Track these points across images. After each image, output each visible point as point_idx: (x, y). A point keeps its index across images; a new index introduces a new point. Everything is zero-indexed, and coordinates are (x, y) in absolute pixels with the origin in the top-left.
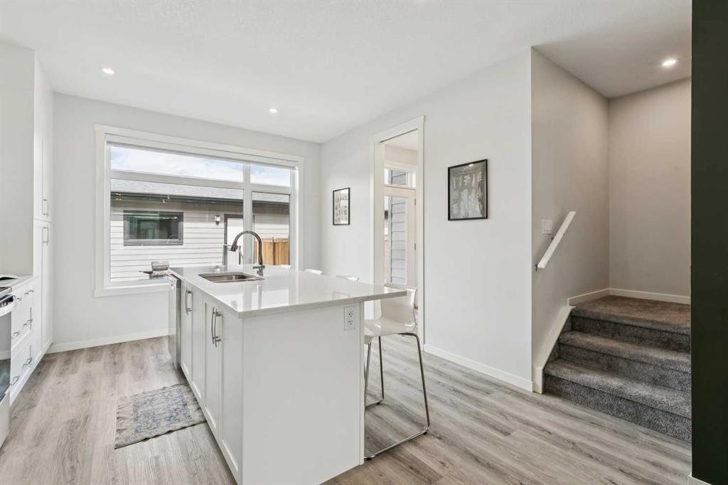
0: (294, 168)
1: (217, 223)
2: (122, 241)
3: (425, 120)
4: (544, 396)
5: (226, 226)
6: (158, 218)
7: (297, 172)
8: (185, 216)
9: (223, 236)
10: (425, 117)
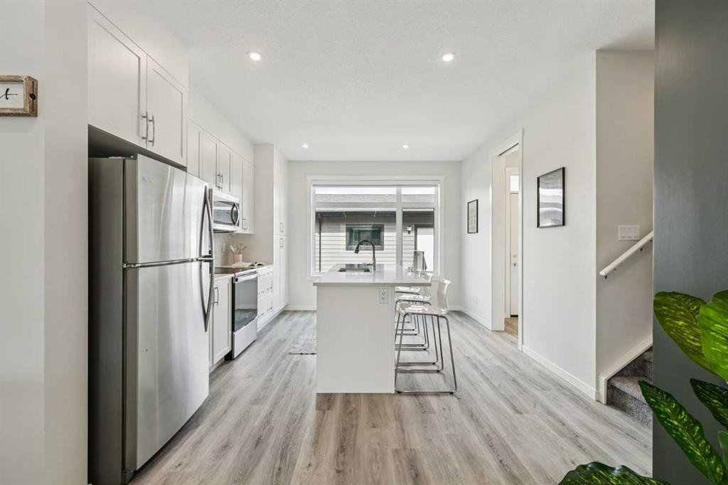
0: (436, 186)
1: (409, 232)
2: (345, 247)
3: (523, 134)
4: (606, 407)
5: (416, 234)
6: (371, 229)
7: (439, 188)
8: (385, 227)
9: (413, 243)
10: (523, 130)
